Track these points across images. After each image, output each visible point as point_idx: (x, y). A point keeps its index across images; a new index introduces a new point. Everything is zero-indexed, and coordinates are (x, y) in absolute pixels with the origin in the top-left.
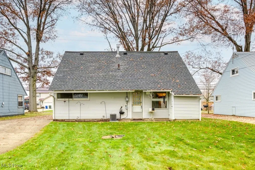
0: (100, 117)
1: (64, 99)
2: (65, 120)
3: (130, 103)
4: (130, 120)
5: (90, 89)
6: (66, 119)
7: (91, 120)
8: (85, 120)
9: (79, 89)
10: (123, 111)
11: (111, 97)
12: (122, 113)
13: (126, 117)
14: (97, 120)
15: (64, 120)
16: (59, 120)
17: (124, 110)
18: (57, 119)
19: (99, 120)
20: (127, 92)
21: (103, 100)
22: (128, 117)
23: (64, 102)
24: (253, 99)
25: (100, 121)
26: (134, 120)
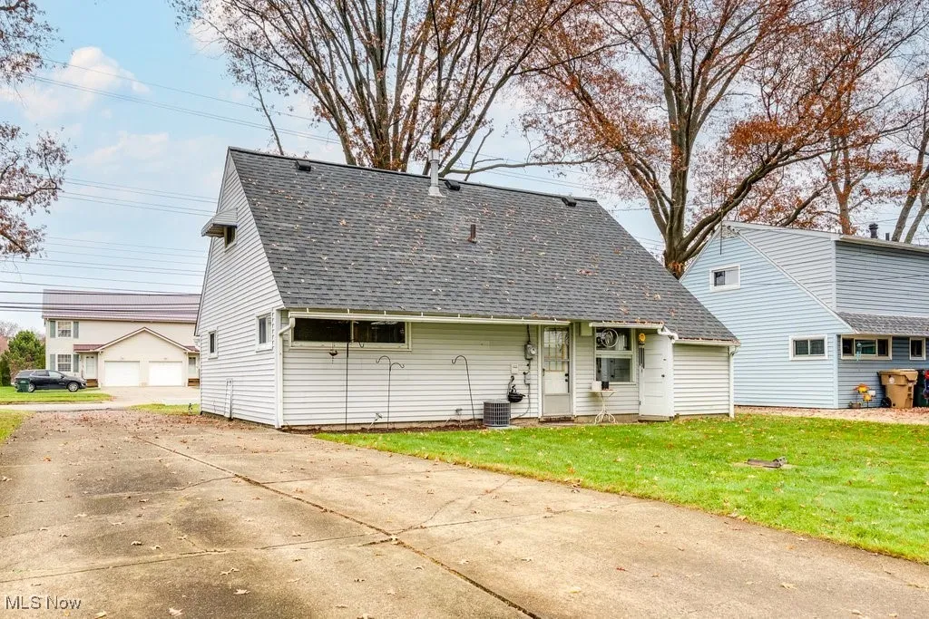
0: (447, 415)
1: (329, 345)
2: (323, 429)
3: (537, 365)
4: (537, 421)
5: (434, 311)
6: (327, 425)
7: (414, 425)
8: (397, 426)
9: (397, 309)
10: (519, 392)
11: (482, 342)
12: (514, 398)
13: (525, 411)
14: (435, 425)
15: (317, 428)
16: (299, 428)
17: (520, 387)
18: (290, 423)
19: (443, 425)
20: (528, 326)
21: (459, 352)
22: (532, 410)
23: (333, 355)
24: (791, 358)
25: (446, 427)
26: (549, 421)
